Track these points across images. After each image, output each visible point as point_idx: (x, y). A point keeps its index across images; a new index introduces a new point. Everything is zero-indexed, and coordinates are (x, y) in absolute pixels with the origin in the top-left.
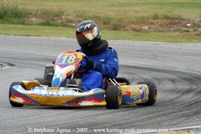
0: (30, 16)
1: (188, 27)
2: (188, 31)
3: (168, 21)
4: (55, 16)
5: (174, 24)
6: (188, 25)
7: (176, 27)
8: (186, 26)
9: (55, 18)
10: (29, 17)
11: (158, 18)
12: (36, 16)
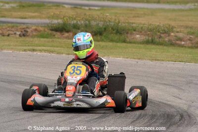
0: (134, 32)
4: (163, 33)
9: (162, 35)
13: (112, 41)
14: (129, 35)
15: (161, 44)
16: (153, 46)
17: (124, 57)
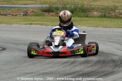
0: (93, 11)
4: (111, 11)
12: (97, 11)
13: (80, 17)
14: (90, 13)
15: (110, 17)
16: (105, 19)
17: (87, 26)
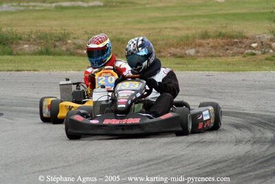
0: (21, 42)
1: (254, 49)
2: (254, 54)
3: (224, 40)
5: (232, 45)
6: (254, 45)
7: (235, 49)
8: (251, 47)
9: (57, 44)
10: (18, 44)
11: (209, 37)
12: (28, 41)
14: (14, 46)
16: (48, 57)
